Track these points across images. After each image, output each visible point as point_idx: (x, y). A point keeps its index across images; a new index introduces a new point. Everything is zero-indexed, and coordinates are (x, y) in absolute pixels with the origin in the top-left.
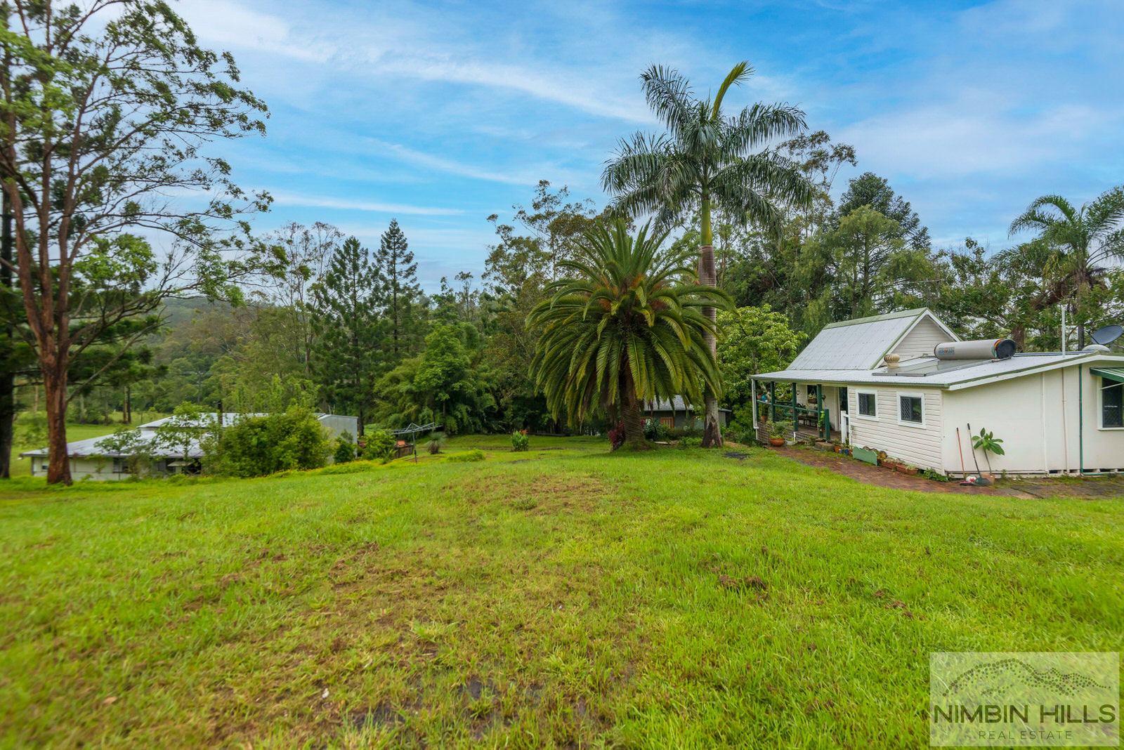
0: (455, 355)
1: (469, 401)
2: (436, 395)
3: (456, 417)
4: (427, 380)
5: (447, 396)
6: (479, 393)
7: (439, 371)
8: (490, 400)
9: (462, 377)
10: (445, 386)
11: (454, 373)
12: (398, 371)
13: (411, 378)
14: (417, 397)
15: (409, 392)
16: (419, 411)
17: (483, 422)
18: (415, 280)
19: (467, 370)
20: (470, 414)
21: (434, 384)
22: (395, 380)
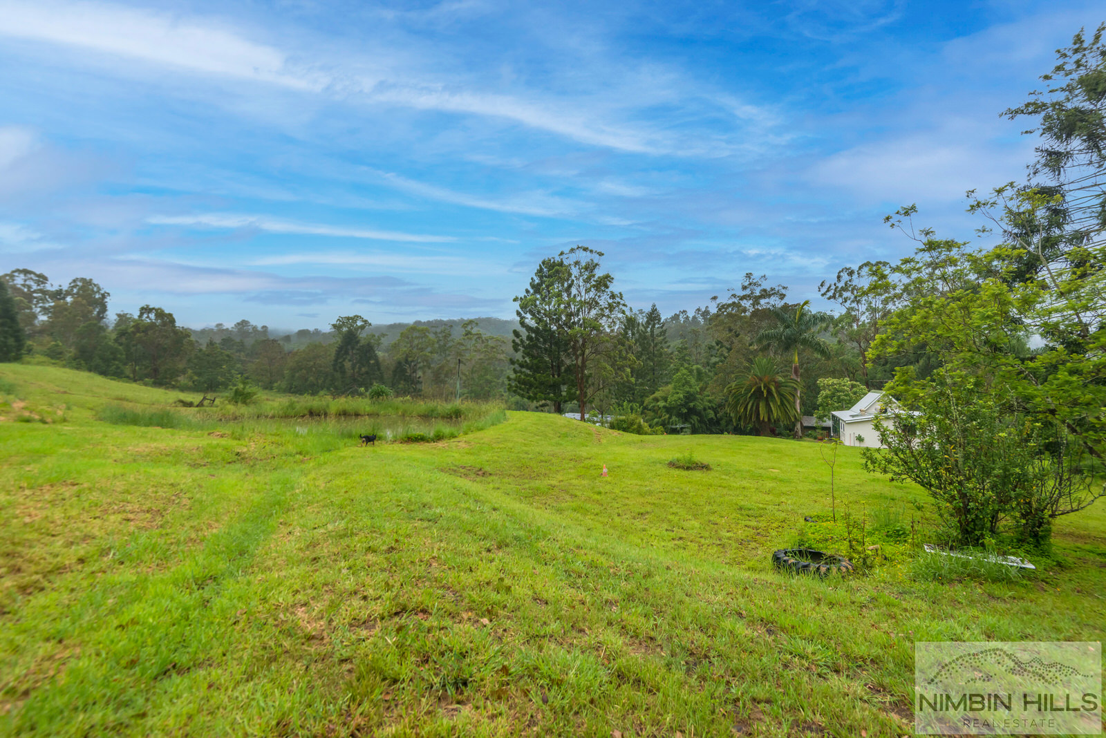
0: (691, 386)
1: (698, 414)
2: (680, 410)
3: (691, 424)
4: (675, 401)
5: (686, 411)
6: (705, 409)
7: (681, 396)
8: (711, 414)
9: (695, 399)
10: (685, 405)
11: (690, 397)
12: (657, 394)
13: (665, 399)
14: (668, 410)
15: (664, 407)
16: (670, 418)
17: (707, 426)
19: (697, 396)
20: (700, 422)
21: (679, 404)
22: (656, 400)
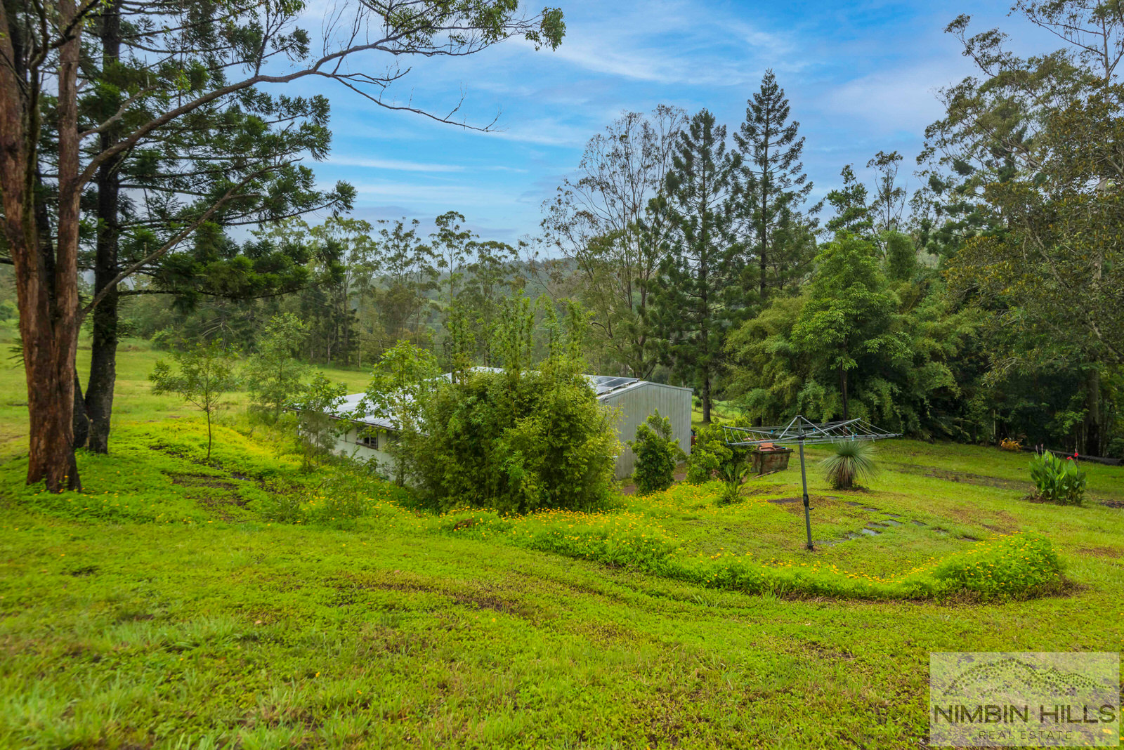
0: (872, 286)
1: (896, 375)
2: (832, 360)
3: (869, 403)
4: (817, 332)
5: (852, 363)
6: (919, 360)
7: (839, 314)
8: (943, 376)
9: (883, 327)
10: (849, 345)
11: (868, 320)
12: (766, 318)
13: (786, 330)
14: (796, 362)
15: (782, 353)
16: (798, 387)
17: (922, 413)
18: (799, 167)
19: (893, 316)
20: (897, 399)
21: (829, 340)
22: (761, 333)
